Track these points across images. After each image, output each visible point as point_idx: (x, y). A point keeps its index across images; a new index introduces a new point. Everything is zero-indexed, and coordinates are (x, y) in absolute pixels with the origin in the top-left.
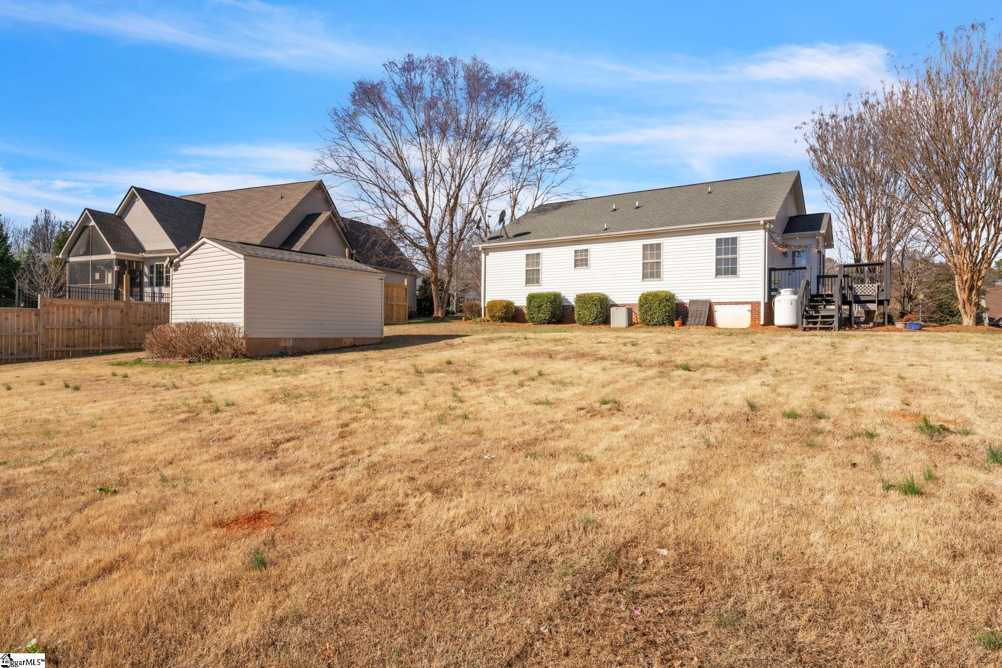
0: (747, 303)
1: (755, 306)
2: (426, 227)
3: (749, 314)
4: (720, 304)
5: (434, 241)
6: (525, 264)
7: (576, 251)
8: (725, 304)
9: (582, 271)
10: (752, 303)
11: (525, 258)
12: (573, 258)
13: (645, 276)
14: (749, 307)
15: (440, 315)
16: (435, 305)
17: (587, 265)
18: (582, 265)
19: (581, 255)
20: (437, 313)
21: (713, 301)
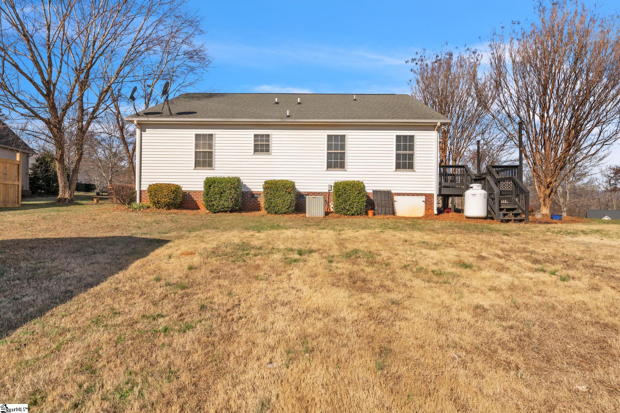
0: (422, 195)
1: (428, 198)
2: (49, 95)
3: (424, 204)
4: (399, 194)
5: (60, 112)
6: (194, 145)
7: (256, 136)
8: (403, 194)
9: (262, 157)
10: (426, 195)
11: (194, 138)
12: (253, 142)
13: (330, 166)
14: (423, 198)
15: (67, 196)
16: (61, 185)
17: (268, 151)
18: (262, 151)
19: (262, 141)
20: (63, 193)
21: (393, 192)
